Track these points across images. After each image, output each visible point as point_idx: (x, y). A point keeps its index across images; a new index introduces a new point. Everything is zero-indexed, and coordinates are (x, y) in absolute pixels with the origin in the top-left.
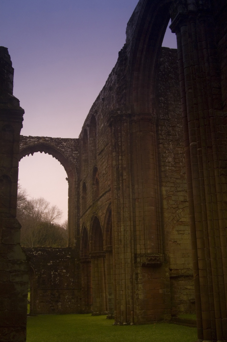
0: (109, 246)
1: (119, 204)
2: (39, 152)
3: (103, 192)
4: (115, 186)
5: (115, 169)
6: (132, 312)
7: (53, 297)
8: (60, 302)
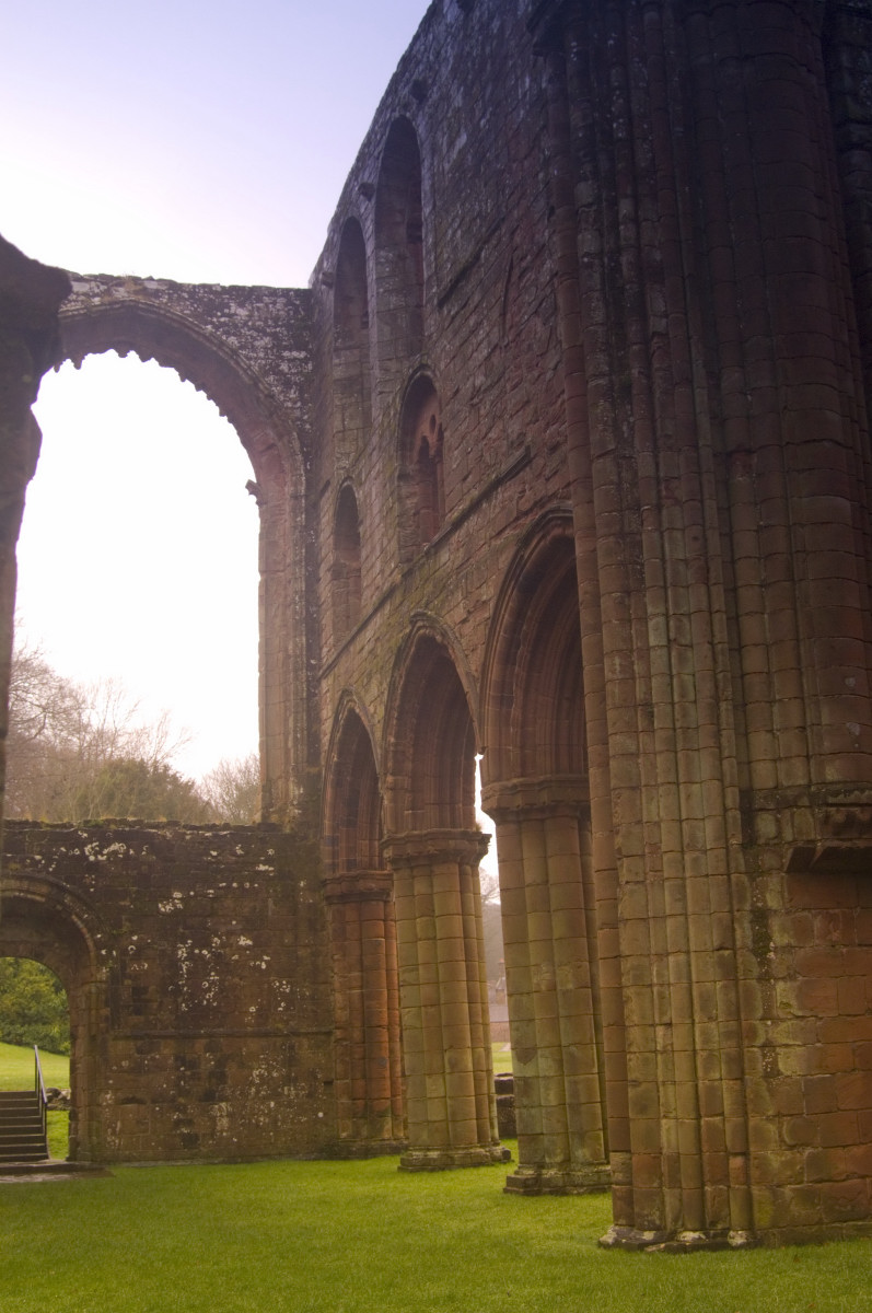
0: (515, 781)
1: (626, 485)
2: (112, 353)
3: (475, 493)
4: (602, 375)
5: (597, 276)
6: (736, 1163)
7: (188, 1073)
8: (222, 1101)
